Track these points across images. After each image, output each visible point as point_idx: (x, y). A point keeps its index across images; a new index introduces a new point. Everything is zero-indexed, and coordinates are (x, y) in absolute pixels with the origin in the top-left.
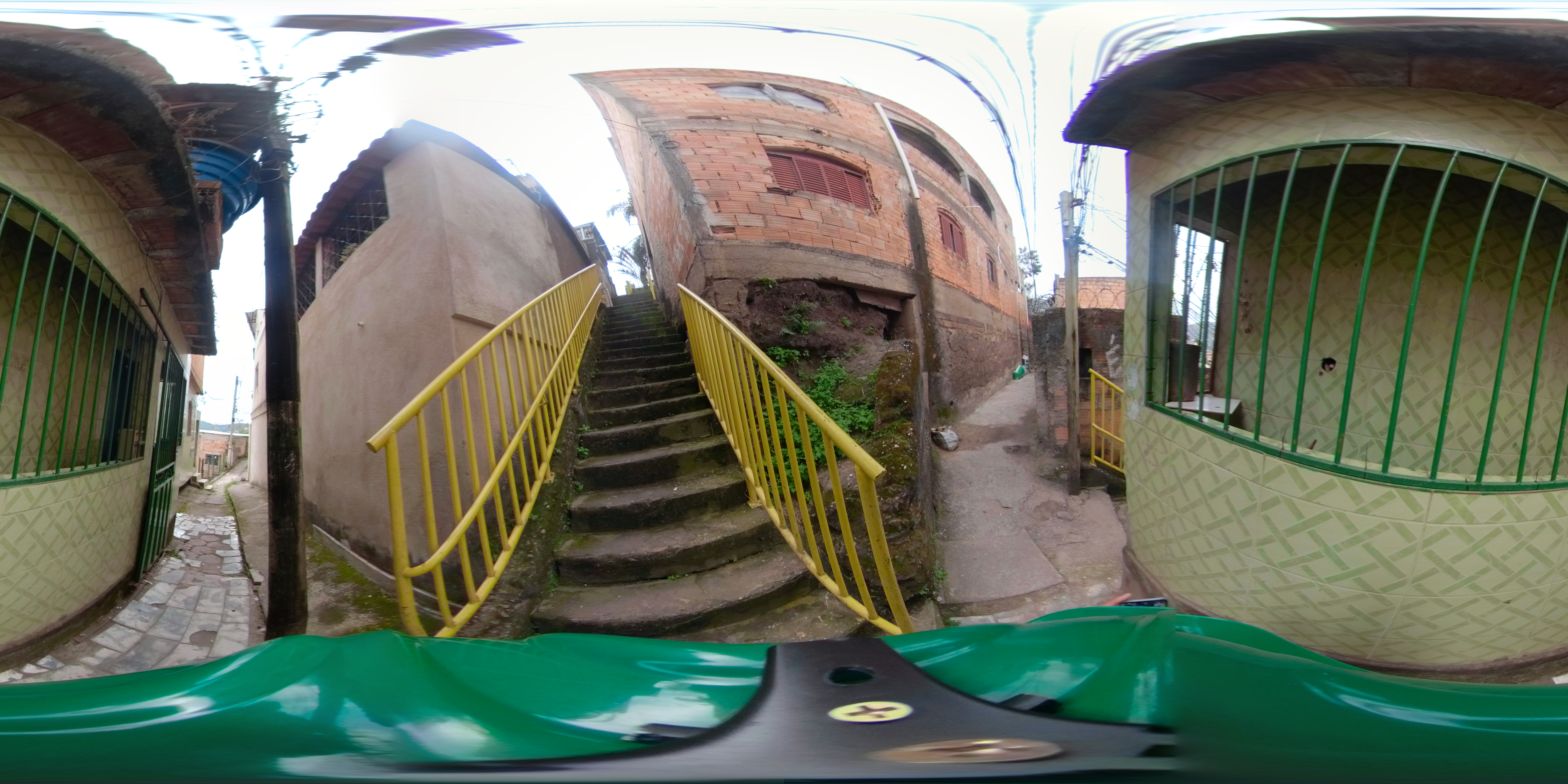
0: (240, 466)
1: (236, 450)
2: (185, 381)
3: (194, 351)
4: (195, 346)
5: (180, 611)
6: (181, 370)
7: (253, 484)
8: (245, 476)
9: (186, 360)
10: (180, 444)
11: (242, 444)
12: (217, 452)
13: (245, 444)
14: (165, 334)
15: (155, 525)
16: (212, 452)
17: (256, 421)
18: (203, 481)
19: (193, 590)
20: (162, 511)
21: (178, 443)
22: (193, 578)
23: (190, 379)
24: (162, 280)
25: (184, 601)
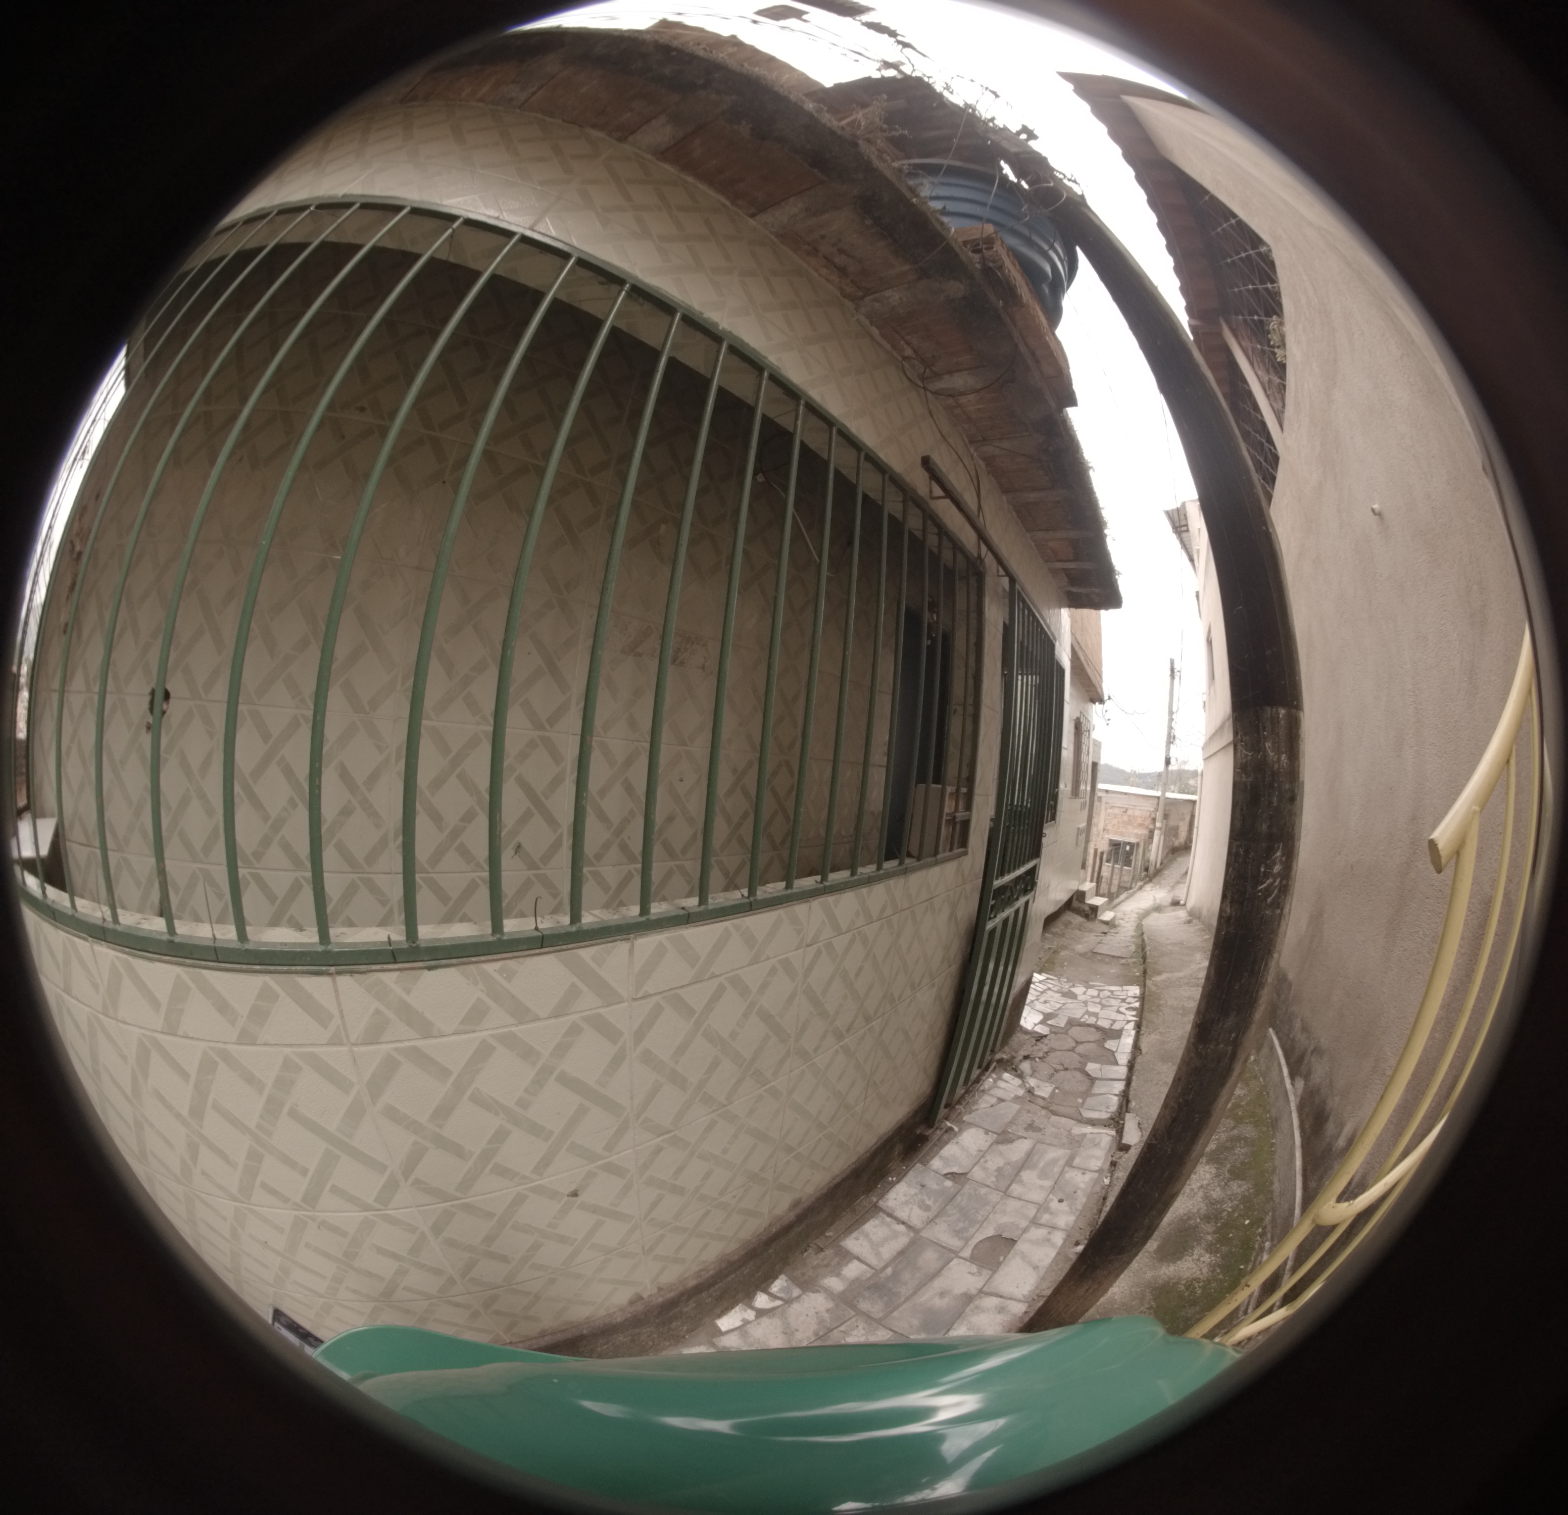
0: (1173, 873)
1: (1171, 832)
2: (1062, 672)
3: (1076, 601)
4: (1074, 590)
5: (983, 1191)
6: (1048, 645)
7: (1191, 913)
8: (1180, 893)
9: (1059, 621)
10: (1053, 818)
11: (1182, 819)
12: (1131, 835)
13: (1188, 818)
14: (1000, 562)
15: (984, 997)
16: (1122, 834)
17: (1215, 763)
18: (1098, 901)
19: (1019, 1149)
20: (1001, 968)
21: (1047, 814)
22: (1029, 1122)
23: (1073, 668)
24: (971, 442)
25: (999, 1170)
